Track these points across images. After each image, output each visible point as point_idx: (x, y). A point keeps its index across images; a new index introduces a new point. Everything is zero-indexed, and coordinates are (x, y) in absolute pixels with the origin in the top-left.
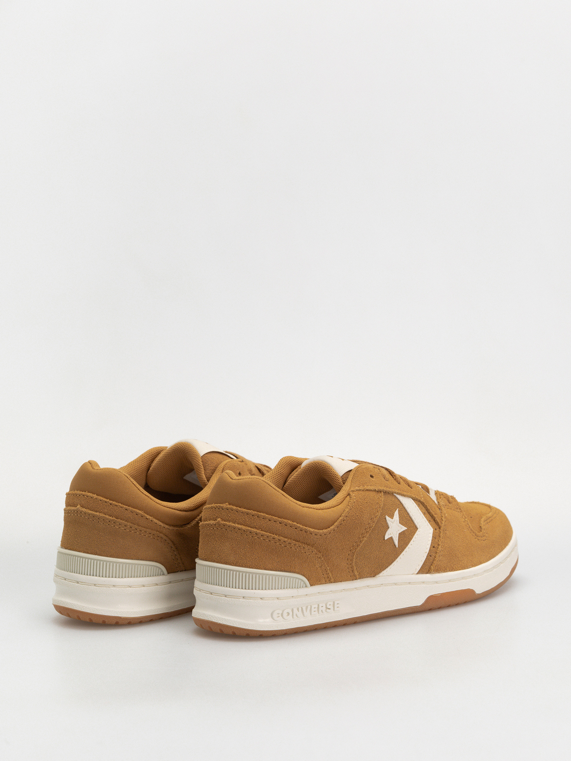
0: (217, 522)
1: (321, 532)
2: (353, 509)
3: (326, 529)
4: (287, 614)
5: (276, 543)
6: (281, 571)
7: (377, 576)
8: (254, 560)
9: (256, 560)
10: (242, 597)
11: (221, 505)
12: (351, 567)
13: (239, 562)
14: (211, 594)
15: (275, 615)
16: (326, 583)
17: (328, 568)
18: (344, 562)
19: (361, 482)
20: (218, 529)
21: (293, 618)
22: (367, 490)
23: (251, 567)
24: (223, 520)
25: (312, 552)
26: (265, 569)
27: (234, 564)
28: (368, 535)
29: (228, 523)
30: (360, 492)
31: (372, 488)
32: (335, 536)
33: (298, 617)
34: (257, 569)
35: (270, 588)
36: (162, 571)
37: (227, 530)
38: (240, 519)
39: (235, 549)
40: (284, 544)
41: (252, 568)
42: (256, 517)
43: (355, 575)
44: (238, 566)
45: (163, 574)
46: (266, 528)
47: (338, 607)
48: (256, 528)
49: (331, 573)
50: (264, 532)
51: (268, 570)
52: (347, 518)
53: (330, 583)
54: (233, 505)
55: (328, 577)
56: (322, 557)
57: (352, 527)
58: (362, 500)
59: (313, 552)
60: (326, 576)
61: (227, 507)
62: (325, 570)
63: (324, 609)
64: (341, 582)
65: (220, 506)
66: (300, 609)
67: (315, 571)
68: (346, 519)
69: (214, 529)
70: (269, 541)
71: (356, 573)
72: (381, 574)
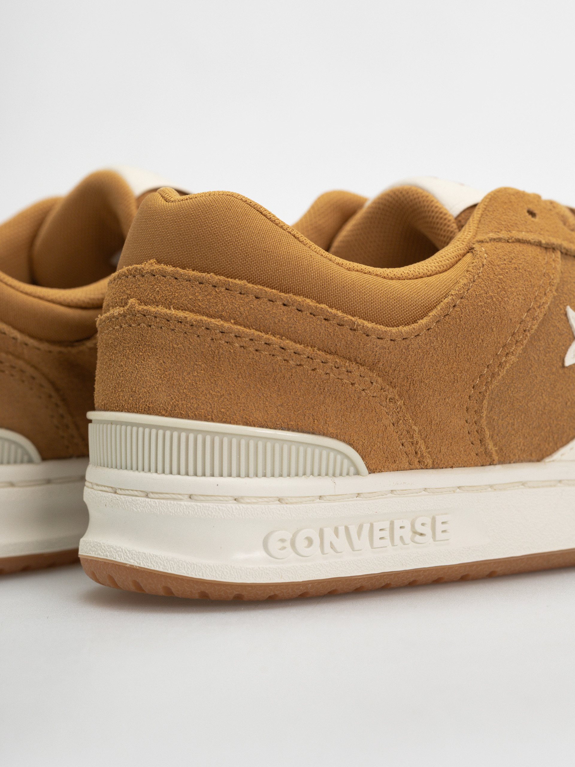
0: (128, 309)
1: (394, 331)
2: (480, 280)
3: (408, 324)
4: (306, 543)
5: (273, 355)
6: (289, 429)
7: (547, 460)
8: (216, 399)
9: (223, 401)
10: (187, 497)
11: (139, 266)
12: (477, 431)
13: (180, 405)
14: (115, 493)
15: (274, 545)
16: (411, 467)
17: (416, 429)
18: (459, 416)
19: (503, 223)
20: (131, 326)
21: (323, 552)
22: (519, 241)
23: (210, 417)
24: (142, 302)
25: (372, 383)
26: (247, 423)
27: (166, 412)
28: (520, 350)
29: (152, 309)
30: (500, 244)
31: (531, 237)
32: (432, 345)
33: (337, 552)
34: (225, 422)
35: (260, 472)
36: (25, 452)
37: (150, 326)
38: (181, 296)
39: (169, 374)
40: (294, 358)
41: (212, 420)
42: (223, 289)
43: (487, 453)
44: (177, 417)
45: (30, 461)
46: (247, 317)
47: (444, 531)
48: (221, 317)
49: (425, 442)
50: (243, 328)
51: (254, 426)
52: (463, 300)
53: (422, 469)
54: (166, 264)
55: (416, 453)
56: (397, 397)
57: (477, 326)
58: (505, 262)
59: (374, 384)
60: (410, 449)
61: (152, 268)
62: (408, 432)
63: (407, 533)
64: (452, 467)
65: (136, 268)
66: (342, 530)
67: (380, 434)
68: (461, 302)
69: (121, 327)
70: (257, 350)
71: (491, 446)
72: (557, 456)
